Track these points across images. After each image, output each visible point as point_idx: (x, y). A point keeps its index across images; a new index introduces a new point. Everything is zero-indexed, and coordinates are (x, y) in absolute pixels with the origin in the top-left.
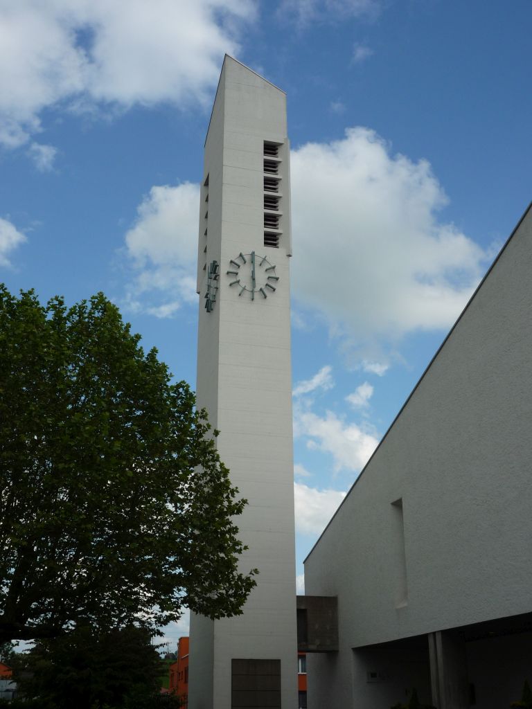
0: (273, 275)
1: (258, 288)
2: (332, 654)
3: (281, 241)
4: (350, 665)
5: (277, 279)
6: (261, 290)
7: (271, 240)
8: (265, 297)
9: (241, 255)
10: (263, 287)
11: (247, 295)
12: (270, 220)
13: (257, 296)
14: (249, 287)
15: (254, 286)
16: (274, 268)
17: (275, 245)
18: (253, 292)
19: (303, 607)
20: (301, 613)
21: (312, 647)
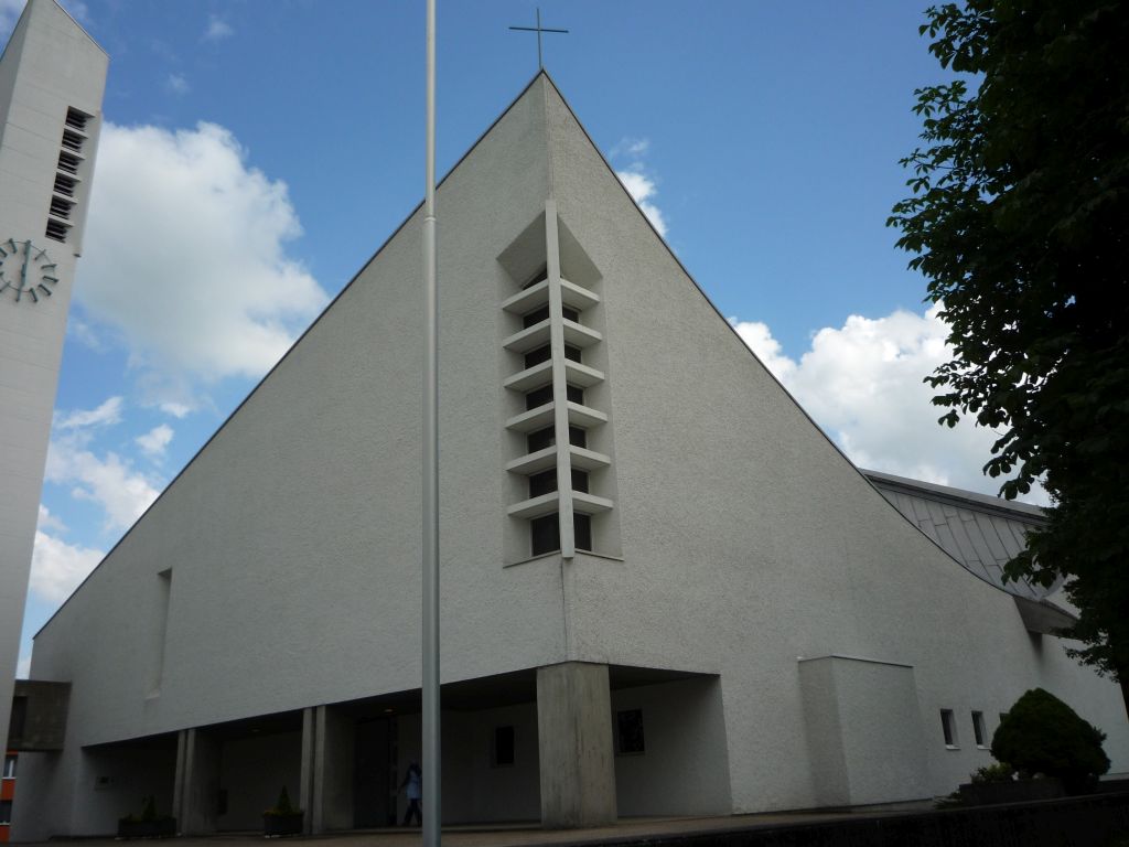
0: (51, 275)
1: (27, 287)
2: (53, 754)
3: (69, 235)
4: (75, 768)
5: (56, 281)
6: (31, 290)
7: (56, 231)
8: (36, 300)
9: (11, 241)
10: (35, 288)
11: (11, 293)
12: (59, 206)
13: (24, 297)
14: (14, 284)
15: (22, 282)
16: (53, 266)
17: (60, 239)
18: (19, 291)
19: (22, 694)
20: (19, 702)
21: (26, 745)
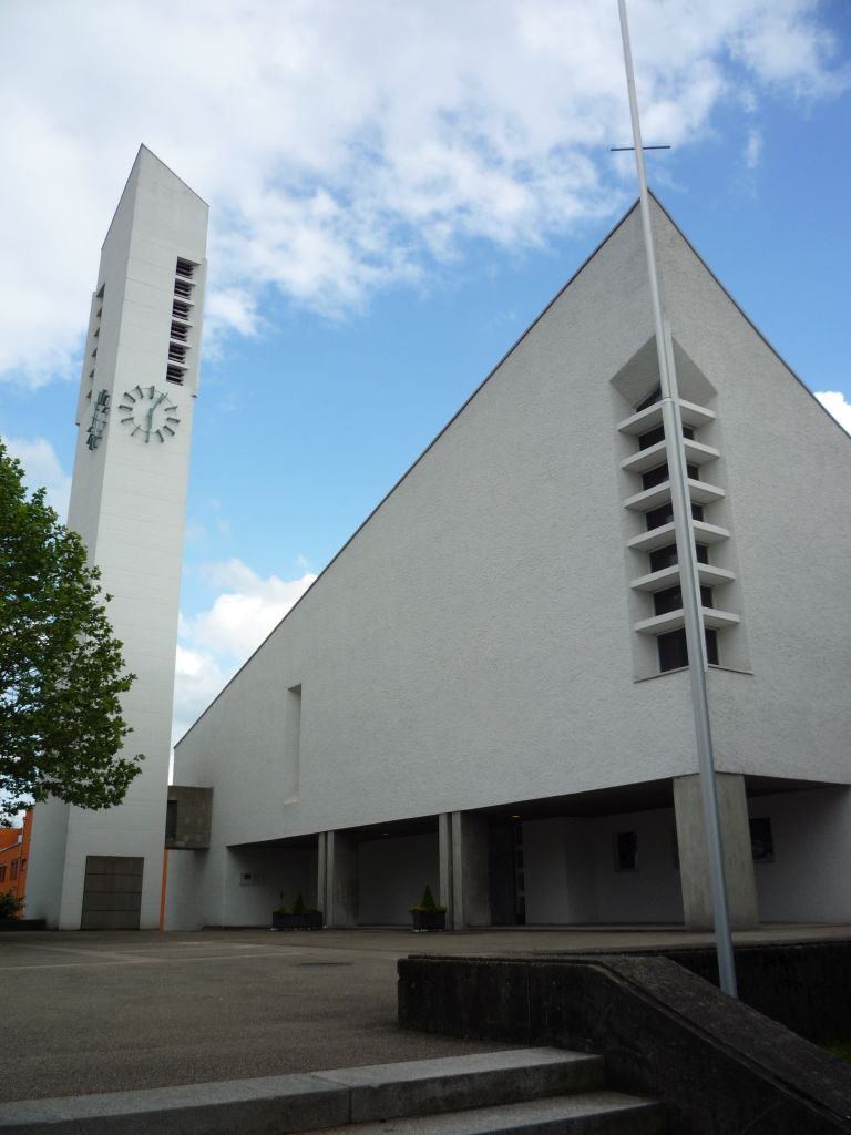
0: (173, 417)
1: (154, 430)
2: (201, 852)
3: (186, 378)
4: (222, 865)
5: (178, 421)
6: (158, 432)
7: (175, 375)
8: (162, 441)
9: (138, 388)
10: (161, 429)
11: (141, 435)
12: (176, 352)
13: (153, 438)
14: (144, 427)
15: (150, 426)
16: (175, 408)
17: (178, 381)
18: (148, 433)
19: (173, 799)
20: (171, 804)
21: (179, 844)
